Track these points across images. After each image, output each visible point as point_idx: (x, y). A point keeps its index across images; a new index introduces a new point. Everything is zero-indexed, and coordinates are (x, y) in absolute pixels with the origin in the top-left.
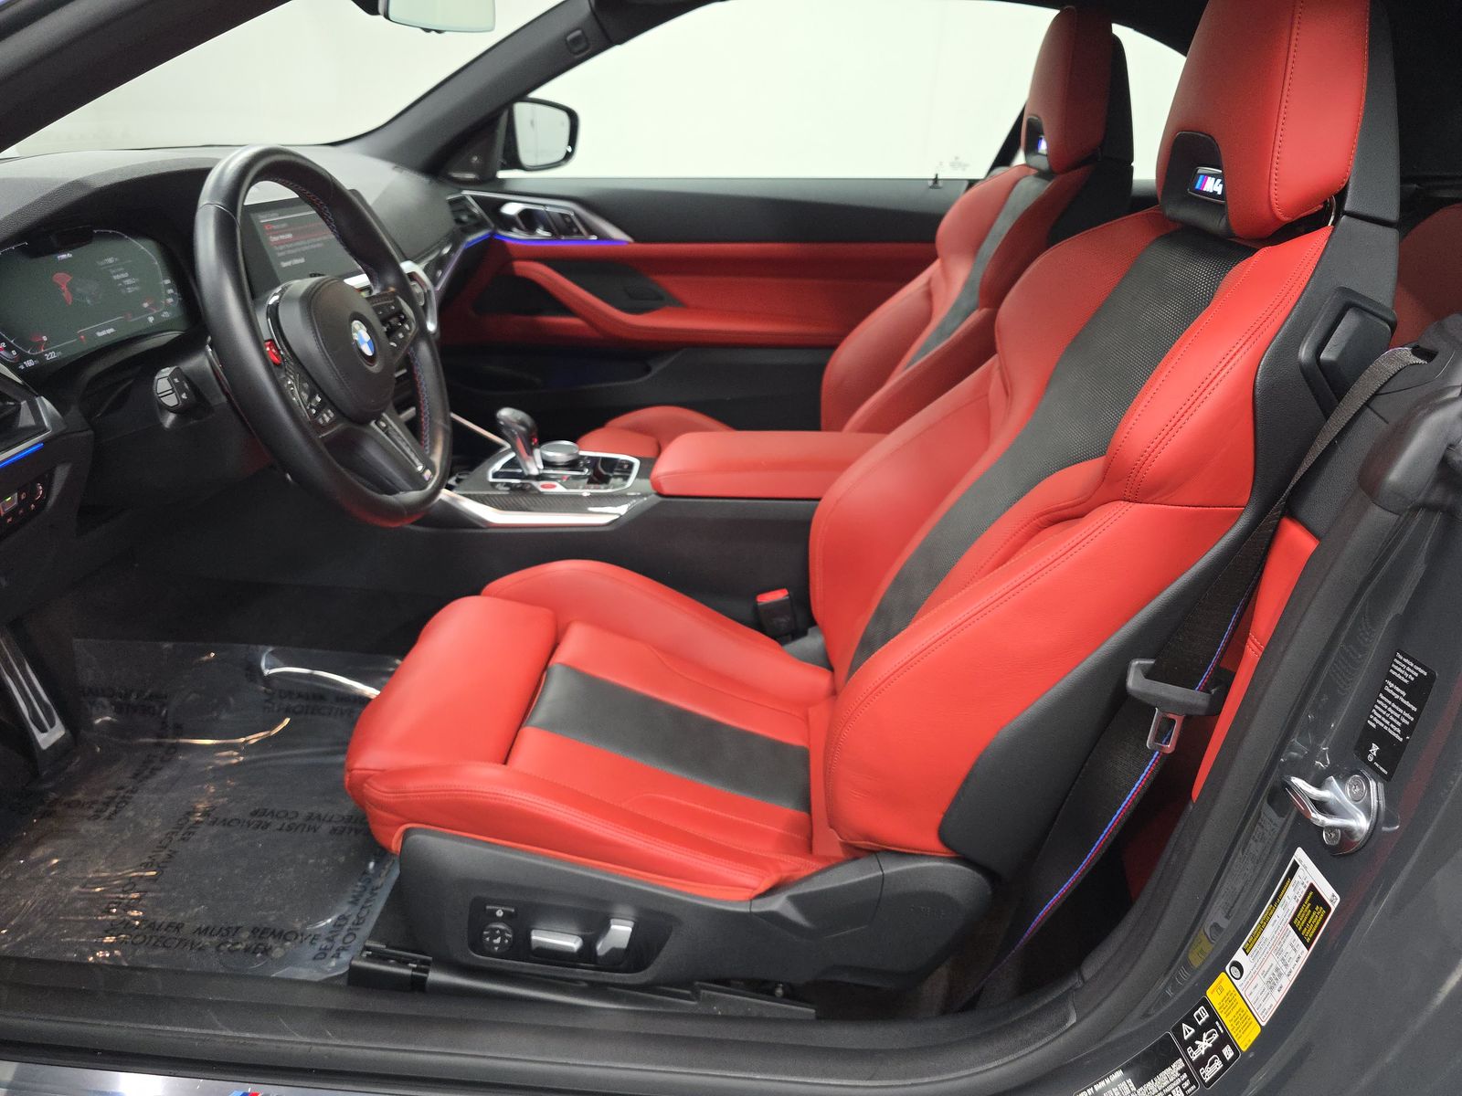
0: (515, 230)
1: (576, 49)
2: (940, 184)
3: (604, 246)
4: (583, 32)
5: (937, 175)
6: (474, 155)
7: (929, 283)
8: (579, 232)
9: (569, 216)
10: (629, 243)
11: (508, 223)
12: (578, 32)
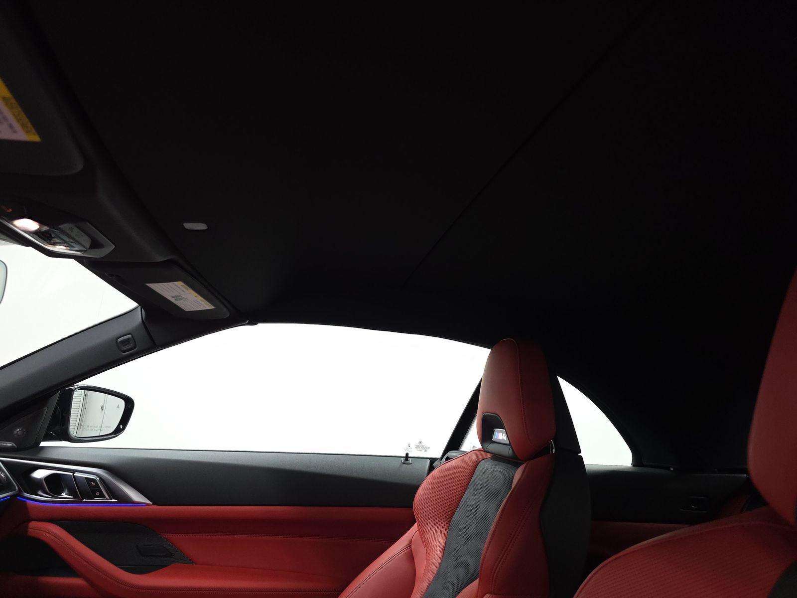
0: (40, 493)
1: (124, 348)
2: (410, 460)
3: (124, 507)
4: (132, 336)
5: (407, 454)
6: (18, 427)
7: (410, 545)
8: (102, 496)
9: (94, 480)
10: (147, 504)
11: (35, 486)
12: (130, 336)
